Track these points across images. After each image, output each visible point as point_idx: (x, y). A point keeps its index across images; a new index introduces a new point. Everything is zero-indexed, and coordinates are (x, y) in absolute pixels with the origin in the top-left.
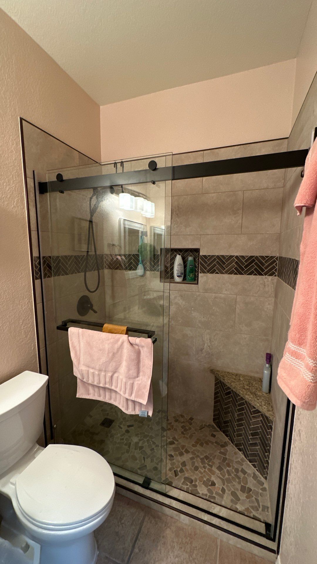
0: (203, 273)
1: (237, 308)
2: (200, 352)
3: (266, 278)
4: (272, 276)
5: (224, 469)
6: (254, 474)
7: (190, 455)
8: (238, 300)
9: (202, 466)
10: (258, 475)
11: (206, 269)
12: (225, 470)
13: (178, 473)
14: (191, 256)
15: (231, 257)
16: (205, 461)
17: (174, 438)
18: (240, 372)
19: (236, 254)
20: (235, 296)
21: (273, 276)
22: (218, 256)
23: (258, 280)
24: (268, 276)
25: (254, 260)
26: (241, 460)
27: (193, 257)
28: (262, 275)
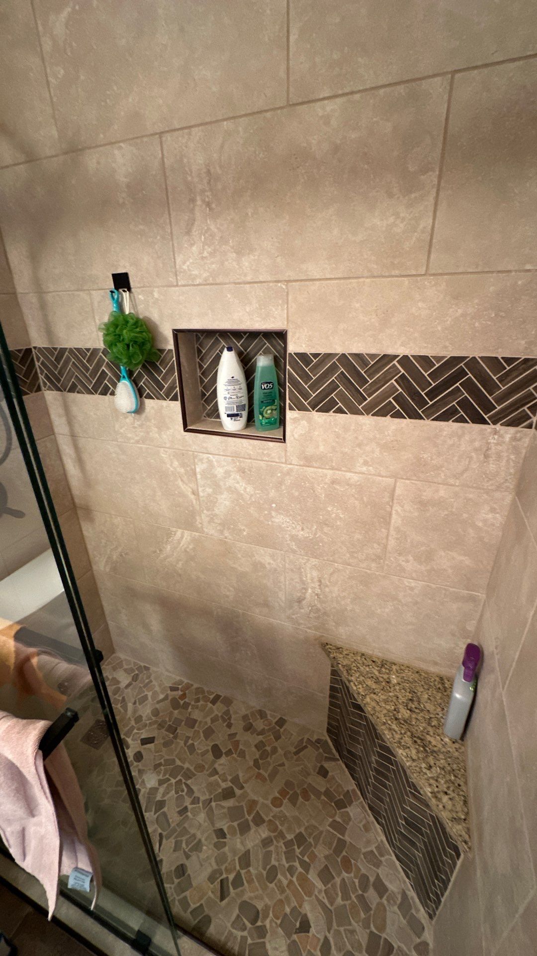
0: (299, 410)
1: (394, 512)
2: (297, 604)
3: (495, 432)
4: (517, 425)
5: (336, 878)
6: (404, 895)
7: (264, 832)
8: (398, 492)
9: (287, 865)
10: (412, 898)
11: (306, 396)
12: (338, 880)
13: (228, 887)
14: (267, 352)
15: (384, 362)
16: (294, 849)
17: (236, 780)
18: (391, 657)
19: (401, 351)
20: (391, 481)
21: (519, 428)
22: (344, 355)
23: (467, 437)
24: (501, 425)
25: (462, 373)
26: (378, 848)
27: (271, 357)
28: (483, 422)
